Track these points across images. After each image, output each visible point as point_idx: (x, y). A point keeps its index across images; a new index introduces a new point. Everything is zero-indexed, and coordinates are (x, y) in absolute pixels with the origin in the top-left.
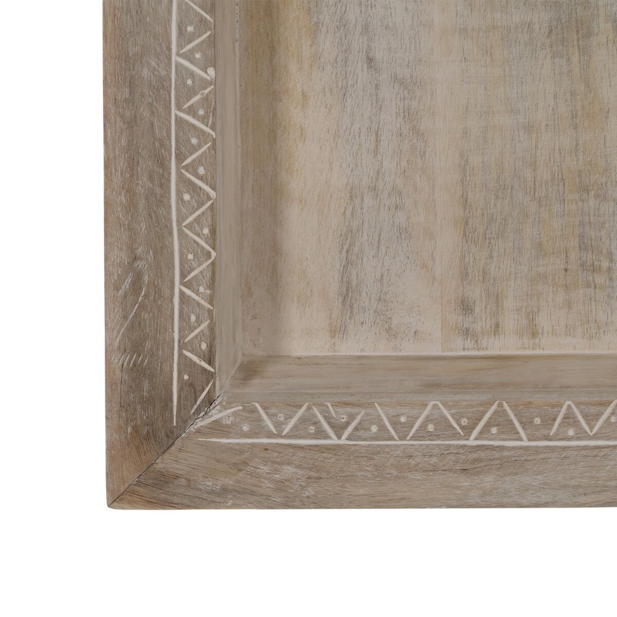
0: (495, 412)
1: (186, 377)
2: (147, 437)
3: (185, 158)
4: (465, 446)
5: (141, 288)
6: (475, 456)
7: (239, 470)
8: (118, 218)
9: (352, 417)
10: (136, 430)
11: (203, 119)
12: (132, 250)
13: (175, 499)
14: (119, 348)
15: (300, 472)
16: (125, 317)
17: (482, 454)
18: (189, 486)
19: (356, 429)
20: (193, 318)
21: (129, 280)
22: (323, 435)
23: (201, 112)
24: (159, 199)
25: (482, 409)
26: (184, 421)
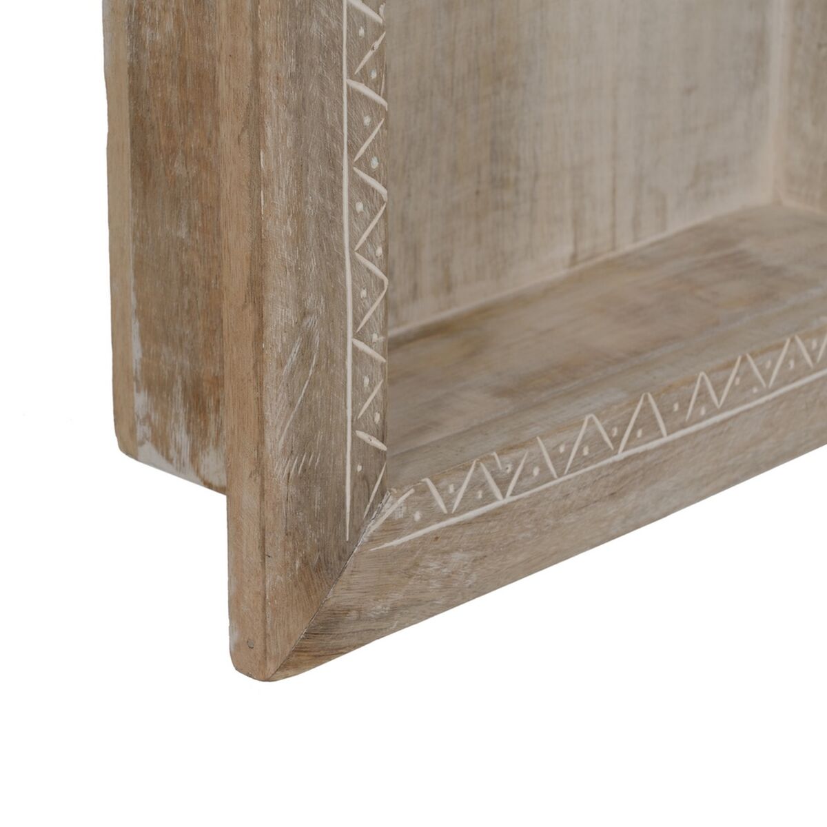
0: (642, 410)
1: (359, 468)
2: (318, 569)
3: (358, 149)
4: (614, 463)
5: (311, 357)
6: (622, 473)
7: (410, 577)
8: (283, 260)
9: (516, 465)
10: (305, 563)
11: (375, 86)
12: (300, 302)
13: (344, 642)
14: (284, 451)
15: (466, 556)
16: (292, 404)
17: (628, 468)
18: (359, 619)
19: (520, 479)
20: (367, 381)
21: (297, 348)
22: (489, 497)
23: (374, 75)
24: (330, 220)
25: (629, 410)
26: (357, 531)
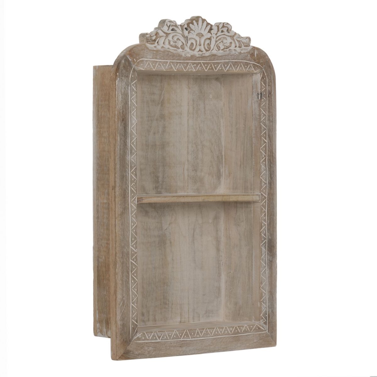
0: (186, 332)
1: (133, 326)
2: (126, 342)
3: (132, 272)
4: (180, 341)
5: (124, 304)
6: (182, 343)
7: (142, 349)
8: (120, 287)
9: (161, 335)
10: (123, 340)
11: (135, 262)
12: (122, 295)
13: (130, 357)
14: (120, 320)
15: (152, 348)
16: (121, 312)
17: (183, 342)
18: (133, 353)
19: (162, 337)
20: (134, 311)
21: (122, 303)
22: (156, 339)
23: (135, 260)
24: (127, 282)
25: (183, 331)
26: (132, 337)
